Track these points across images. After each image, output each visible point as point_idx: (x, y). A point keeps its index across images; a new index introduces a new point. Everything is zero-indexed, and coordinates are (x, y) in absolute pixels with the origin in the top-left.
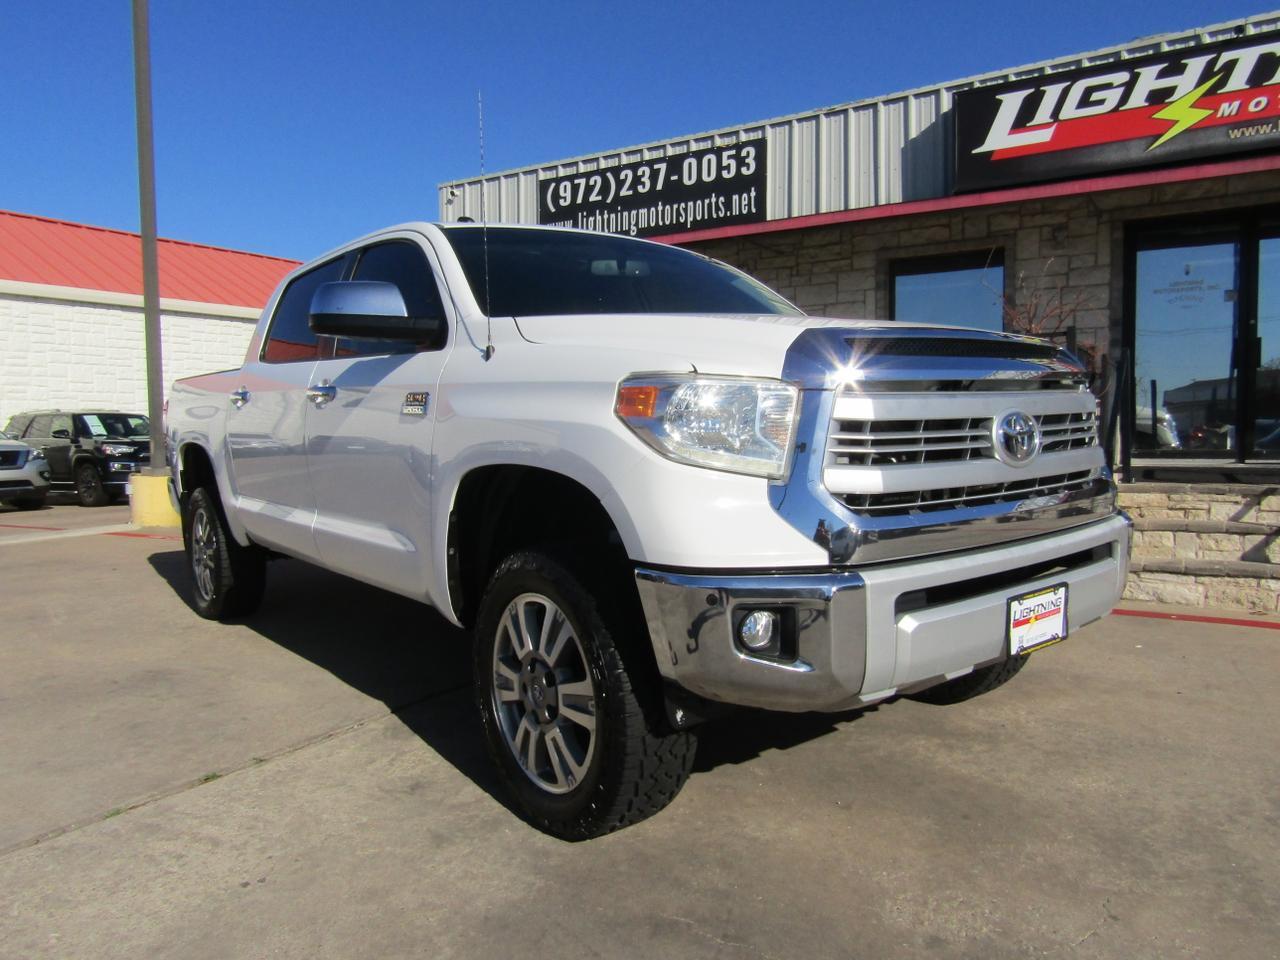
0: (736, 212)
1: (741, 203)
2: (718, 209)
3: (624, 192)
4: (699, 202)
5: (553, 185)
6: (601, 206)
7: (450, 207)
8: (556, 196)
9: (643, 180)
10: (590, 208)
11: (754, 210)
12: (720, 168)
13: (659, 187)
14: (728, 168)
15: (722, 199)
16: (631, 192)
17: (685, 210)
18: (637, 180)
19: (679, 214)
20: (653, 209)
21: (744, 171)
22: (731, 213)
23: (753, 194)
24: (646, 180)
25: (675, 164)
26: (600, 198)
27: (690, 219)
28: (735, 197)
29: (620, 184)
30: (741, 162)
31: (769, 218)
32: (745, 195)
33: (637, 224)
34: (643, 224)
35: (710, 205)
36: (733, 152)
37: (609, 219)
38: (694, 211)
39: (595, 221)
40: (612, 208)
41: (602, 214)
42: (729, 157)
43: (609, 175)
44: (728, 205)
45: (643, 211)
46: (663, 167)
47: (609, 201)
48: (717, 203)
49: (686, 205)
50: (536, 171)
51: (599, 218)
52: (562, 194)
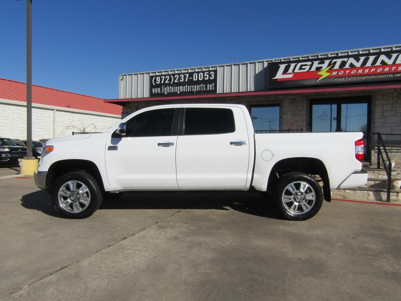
0: (208, 89)
1: (210, 87)
2: (203, 88)
3: (176, 81)
4: (198, 86)
5: (154, 77)
6: (169, 84)
7: (122, 81)
8: (155, 81)
9: (181, 78)
10: (166, 85)
11: (213, 89)
12: (204, 77)
13: (186, 80)
14: (206, 77)
15: (204, 85)
16: (178, 81)
17: (194, 87)
18: (180, 78)
19: (192, 89)
20: (184, 87)
21: (211, 78)
22: (207, 89)
23: (213, 85)
24: (182, 78)
25: (191, 74)
26: (169, 82)
27: (195, 90)
28: (208, 85)
29: (175, 79)
30: (210, 76)
31: (217, 93)
32: (211, 85)
33: (179, 91)
34: (181, 90)
35: (201, 87)
36: (208, 73)
37: (171, 89)
38: (196, 88)
39: (167, 89)
40: (172, 85)
41: (169, 87)
42: (207, 74)
43: (172, 76)
44: (206, 87)
45: (181, 87)
46: (187, 75)
47: (171, 83)
48: (203, 86)
49: (194, 86)
50: (149, 73)
51: (168, 88)
52: (157, 80)
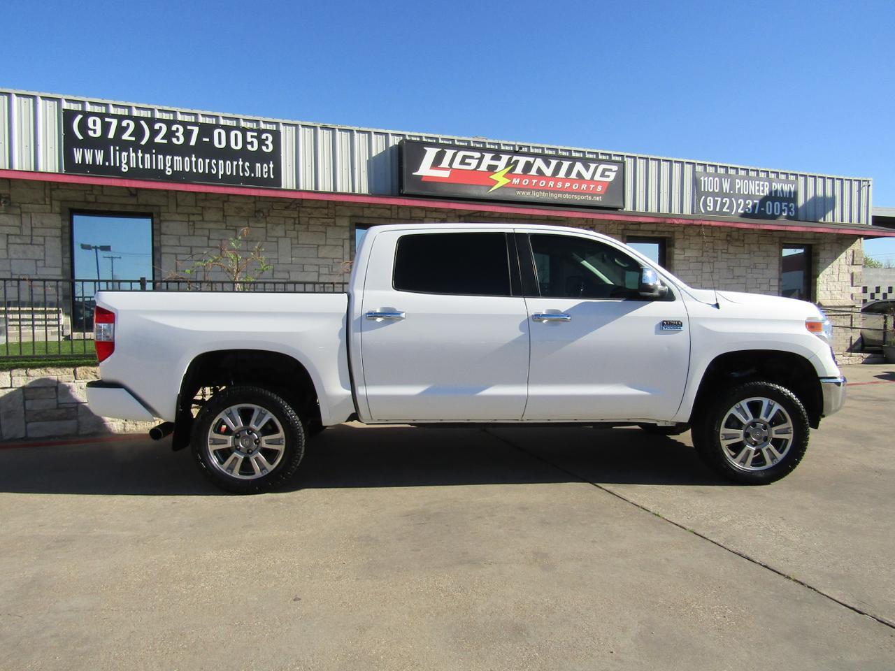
0: (258, 174)
1: (262, 170)
2: (244, 170)
3: (158, 139)
4: (228, 162)
5: (80, 117)
6: (136, 146)
8: (83, 127)
9: (177, 134)
10: (123, 145)
11: (272, 177)
12: (245, 142)
13: (193, 143)
14: (252, 143)
15: (247, 164)
16: (165, 141)
17: (217, 165)
18: (171, 134)
19: (210, 167)
20: (187, 158)
21: (264, 148)
22: (255, 175)
23: (271, 166)
24: (180, 135)
25: (206, 130)
26: (133, 139)
27: (221, 172)
28: (258, 165)
29: (154, 133)
30: (262, 142)
31: (283, 187)
32: (265, 165)
33: (172, 167)
34: (178, 167)
35: (237, 166)
36: (256, 134)
37: (143, 158)
38: (223, 168)
39: (128, 156)
40: (148, 148)
41: (135, 152)
42: (252, 137)
43: (143, 123)
44: (252, 169)
45: (178, 158)
46: (196, 130)
47: (143, 143)
48: (243, 166)
49: (217, 162)
50: (59, 100)
51: (133, 155)
52: (90, 125)
